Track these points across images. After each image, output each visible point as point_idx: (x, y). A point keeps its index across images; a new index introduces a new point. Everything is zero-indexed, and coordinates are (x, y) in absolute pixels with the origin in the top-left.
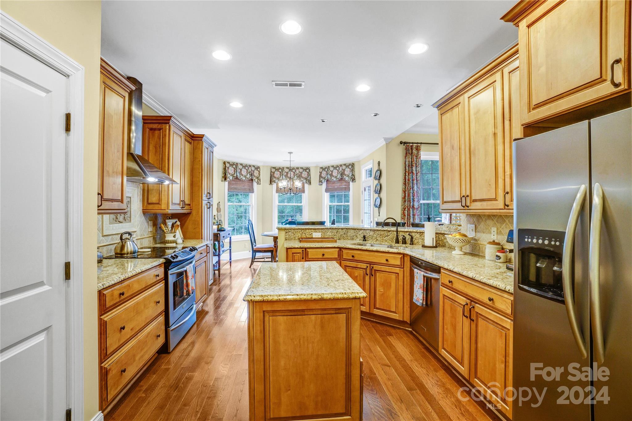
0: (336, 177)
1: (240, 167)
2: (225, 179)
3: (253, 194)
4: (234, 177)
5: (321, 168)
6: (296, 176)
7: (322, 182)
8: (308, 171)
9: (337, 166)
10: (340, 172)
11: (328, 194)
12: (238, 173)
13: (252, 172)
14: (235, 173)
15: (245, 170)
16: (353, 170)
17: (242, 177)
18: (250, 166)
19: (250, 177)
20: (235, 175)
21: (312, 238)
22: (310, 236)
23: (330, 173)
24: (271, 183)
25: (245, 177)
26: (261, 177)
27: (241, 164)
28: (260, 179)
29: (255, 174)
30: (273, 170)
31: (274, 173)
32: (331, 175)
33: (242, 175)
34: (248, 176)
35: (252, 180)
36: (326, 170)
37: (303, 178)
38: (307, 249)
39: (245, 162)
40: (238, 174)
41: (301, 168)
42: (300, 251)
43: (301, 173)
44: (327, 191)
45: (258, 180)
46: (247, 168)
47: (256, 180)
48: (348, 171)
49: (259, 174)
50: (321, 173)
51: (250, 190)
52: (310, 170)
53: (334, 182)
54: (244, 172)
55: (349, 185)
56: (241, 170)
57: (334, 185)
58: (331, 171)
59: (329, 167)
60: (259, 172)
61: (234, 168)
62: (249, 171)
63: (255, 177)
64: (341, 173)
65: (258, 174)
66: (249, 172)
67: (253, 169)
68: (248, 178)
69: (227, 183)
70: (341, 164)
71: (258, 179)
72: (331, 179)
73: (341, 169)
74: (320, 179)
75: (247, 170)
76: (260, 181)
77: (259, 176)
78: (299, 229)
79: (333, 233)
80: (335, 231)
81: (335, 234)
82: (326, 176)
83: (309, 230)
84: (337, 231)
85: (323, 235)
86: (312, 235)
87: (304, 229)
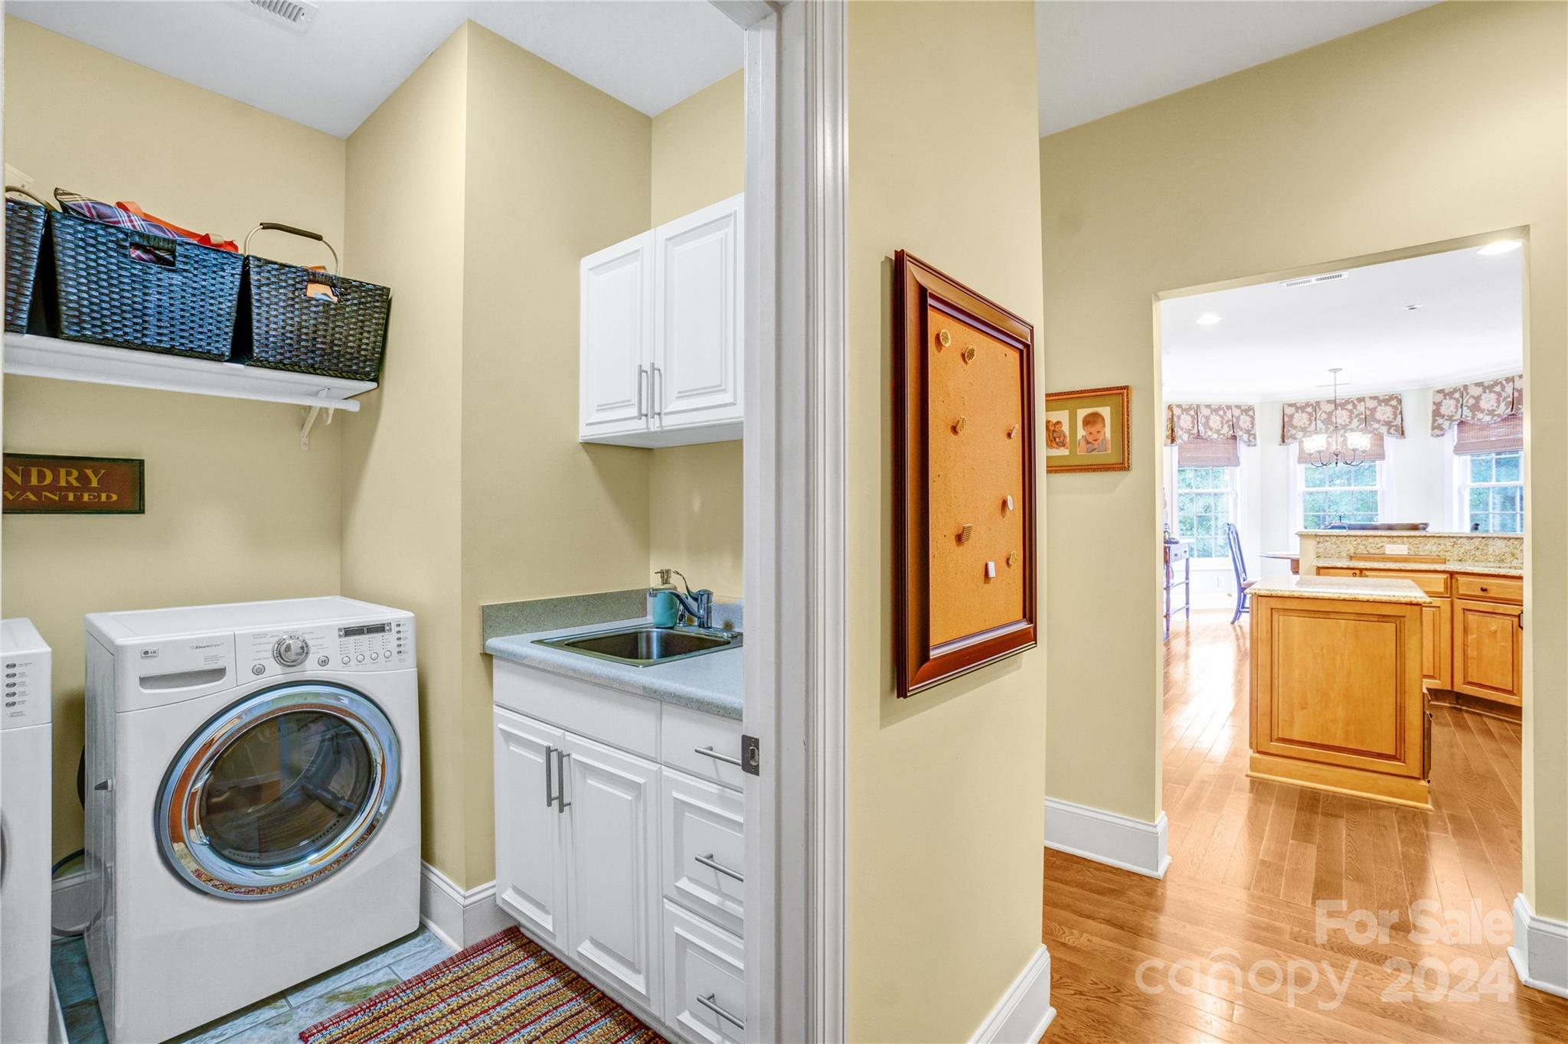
0: (1491, 412)
1: (1206, 412)
2: (1173, 441)
3: (1238, 468)
4: (1193, 434)
5: (1441, 391)
6: (1355, 421)
7: (1442, 429)
8: (1394, 403)
10: (1508, 397)
11: (1465, 457)
12: (1200, 425)
13: (1235, 420)
14: (1193, 427)
15: (1218, 418)
17: (1210, 433)
18: (1229, 407)
19: (1230, 430)
20: (1195, 431)
23: (1472, 401)
24: (1283, 441)
25: (1218, 432)
26: (1258, 430)
27: (1208, 406)
28: (1254, 434)
29: (1241, 423)
30: (1289, 411)
31: (1291, 417)
32: (1476, 408)
33: (1211, 429)
34: (1226, 430)
35: (1234, 437)
36: (1458, 395)
37: (1378, 422)
39: (1216, 400)
40: (1201, 428)
41: (1371, 398)
43: (1374, 410)
44: (1459, 449)
45: (1249, 437)
46: (1221, 413)
47: (1245, 437)
49: (1253, 424)
50: (1438, 405)
51: (1229, 459)
52: (1400, 402)
53: (1484, 427)
54: (1215, 422)
56: (1207, 418)
57: (1485, 433)
58: (1472, 397)
59: (1467, 387)
60: (1253, 418)
61: (1192, 417)
62: (1226, 419)
63: (1241, 429)
64: (1510, 400)
65: (1248, 423)
66: (1228, 422)
67: (1237, 412)
68: (1224, 435)
69: (1175, 449)
70: (1509, 375)
71: (1250, 435)
72: (1473, 418)
73: (1509, 390)
74: (1434, 421)
75: (1222, 417)
76: (1255, 438)
77: (1252, 428)
78: (1349, 536)
79: (1442, 547)
80: (1449, 543)
81: (1450, 548)
82: (1456, 412)
83: (1377, 539)
84: (1455, 543)
85: (1413, 549)
86: (1382, 549)
87: (1361, 536)
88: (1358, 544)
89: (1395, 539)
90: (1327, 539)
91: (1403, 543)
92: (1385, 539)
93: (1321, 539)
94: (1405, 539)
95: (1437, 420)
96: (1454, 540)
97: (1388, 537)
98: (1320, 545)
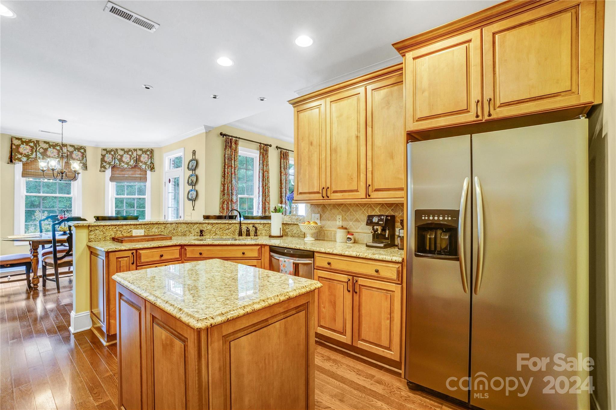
0: (127, 164)
5: (104, 150)
7: (105, 168)
8: (82, 151)
9: (130, 150)
10: (135, 157)
11: (114, 183)
16: (151, 157)
21: (132, 236)
22: (128, 235)
23: (119, 157)
24: (12, 162)
30: (17, 142)
31: (18, 146)
32: (121, 160)
36: (113, 153)
38: (138, 251)
41: (70, 146)
42: (129, 253)
43: (72, 152)
44: (112, 179)
48: (144, 158)
50: (103, 156)
52: (85, 151)
53: (123, 170)
55: (146, 174)
57: (123, 173)
59: (117, 150)
64: (135, 159)
70: (135, 148)
72: (120, 165)
73: (135, 154)
74: (102, 164)
78: (111, 225)
79: (160, 229)
80: (162, 227)
81: (163, 230)
82: (112, 161)
83: (128, 227)
84: (165, 227)
85: (146, 231)
86: (131, 233)
87: (119, 225)
88: (117, 230)
89: (138, 226)
90: (97, 228)
91: (142, 228)
92: (132, 227)
93: (93, 229)
94: (143, 226)
95: (103, 164)
96: (164, 225)
97: (134, 225)
98: (92, 233)
